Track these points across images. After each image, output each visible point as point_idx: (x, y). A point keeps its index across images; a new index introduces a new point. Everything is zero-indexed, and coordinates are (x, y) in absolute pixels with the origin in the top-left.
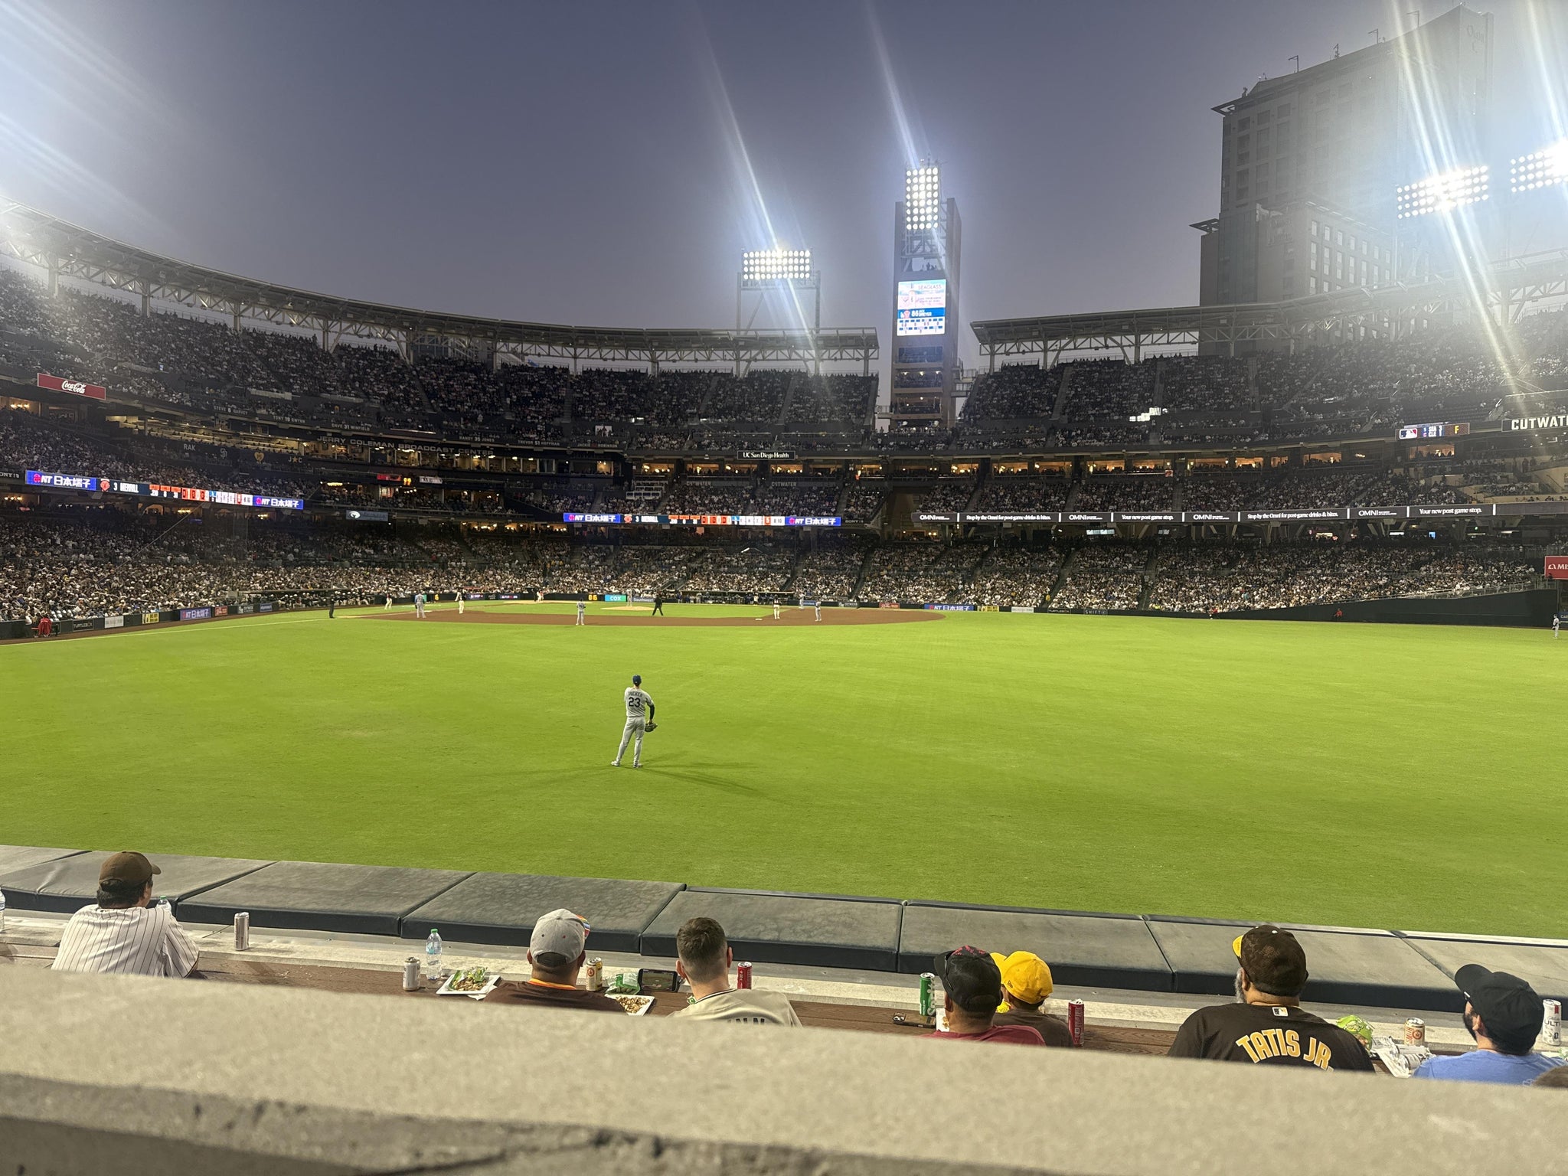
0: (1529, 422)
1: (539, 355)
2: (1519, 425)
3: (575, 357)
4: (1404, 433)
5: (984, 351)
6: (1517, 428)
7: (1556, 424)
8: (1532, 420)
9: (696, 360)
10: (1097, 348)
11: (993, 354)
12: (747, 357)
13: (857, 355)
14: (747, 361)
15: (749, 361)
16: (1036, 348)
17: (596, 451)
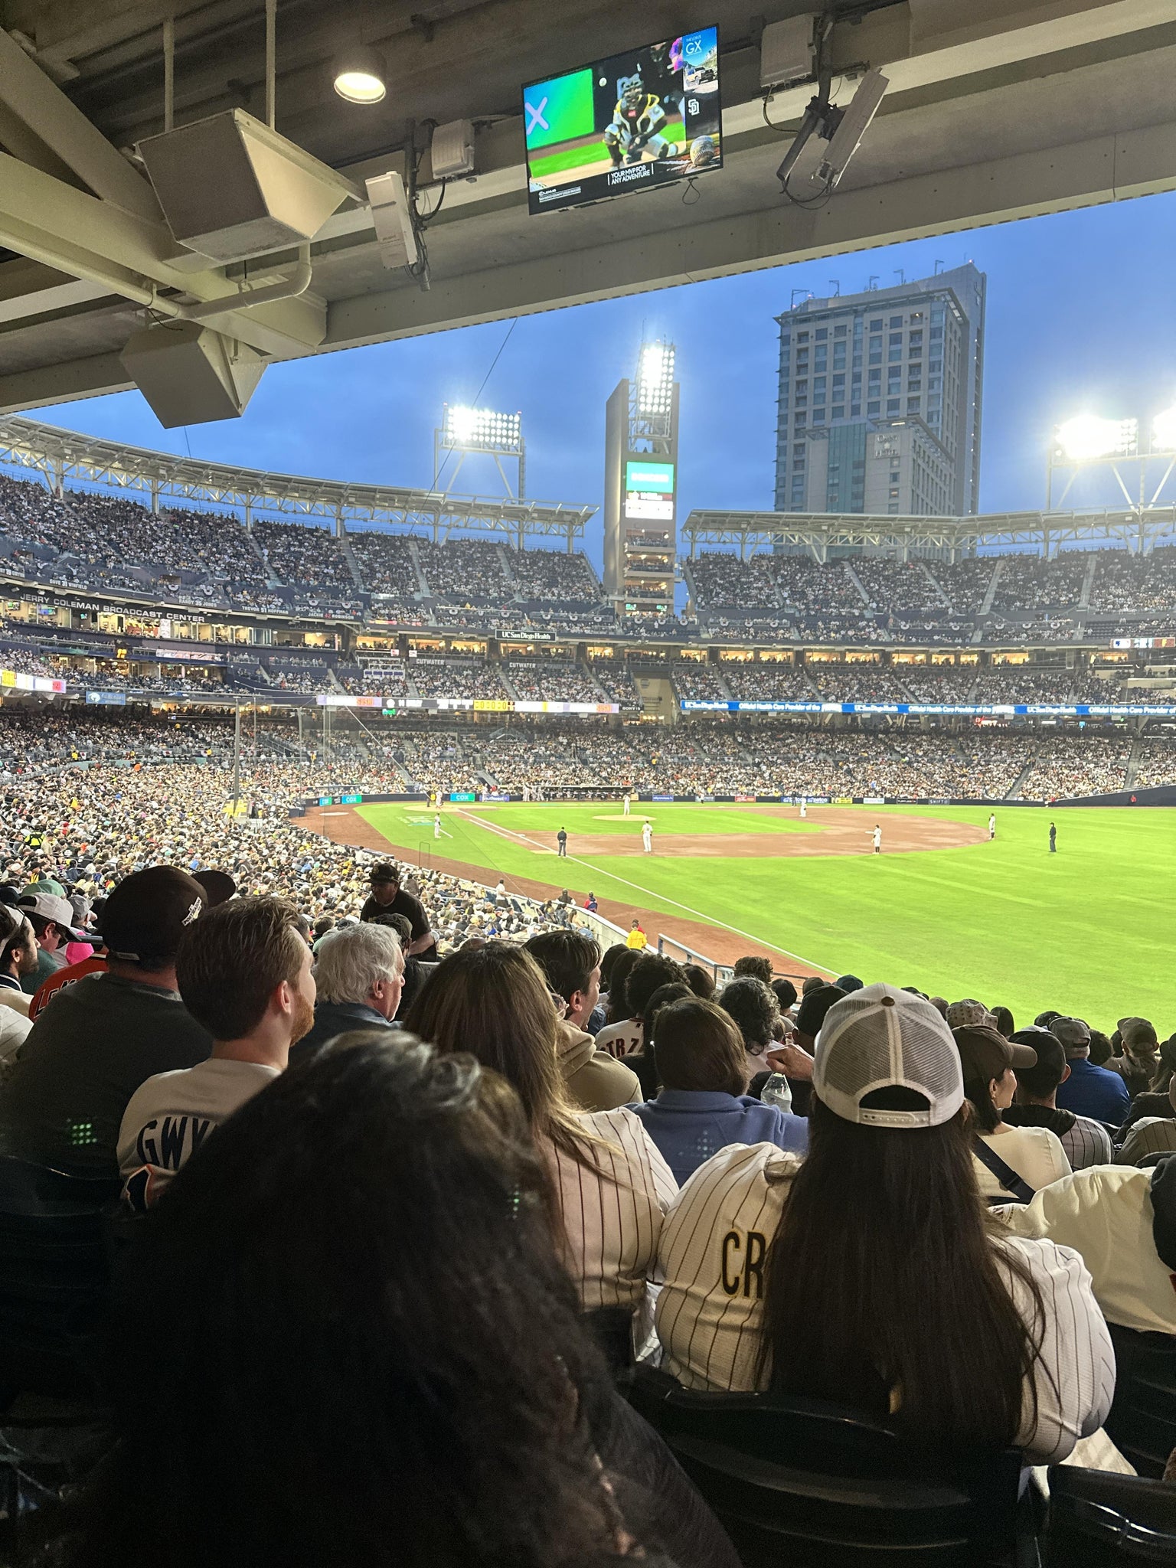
5: (688, 539)
9: (391, 522)
11: (694, 541)
12: (446, 523)
14: (447, 527)
15: (450, 528)
16: (735, 539)
17: (328, 623)
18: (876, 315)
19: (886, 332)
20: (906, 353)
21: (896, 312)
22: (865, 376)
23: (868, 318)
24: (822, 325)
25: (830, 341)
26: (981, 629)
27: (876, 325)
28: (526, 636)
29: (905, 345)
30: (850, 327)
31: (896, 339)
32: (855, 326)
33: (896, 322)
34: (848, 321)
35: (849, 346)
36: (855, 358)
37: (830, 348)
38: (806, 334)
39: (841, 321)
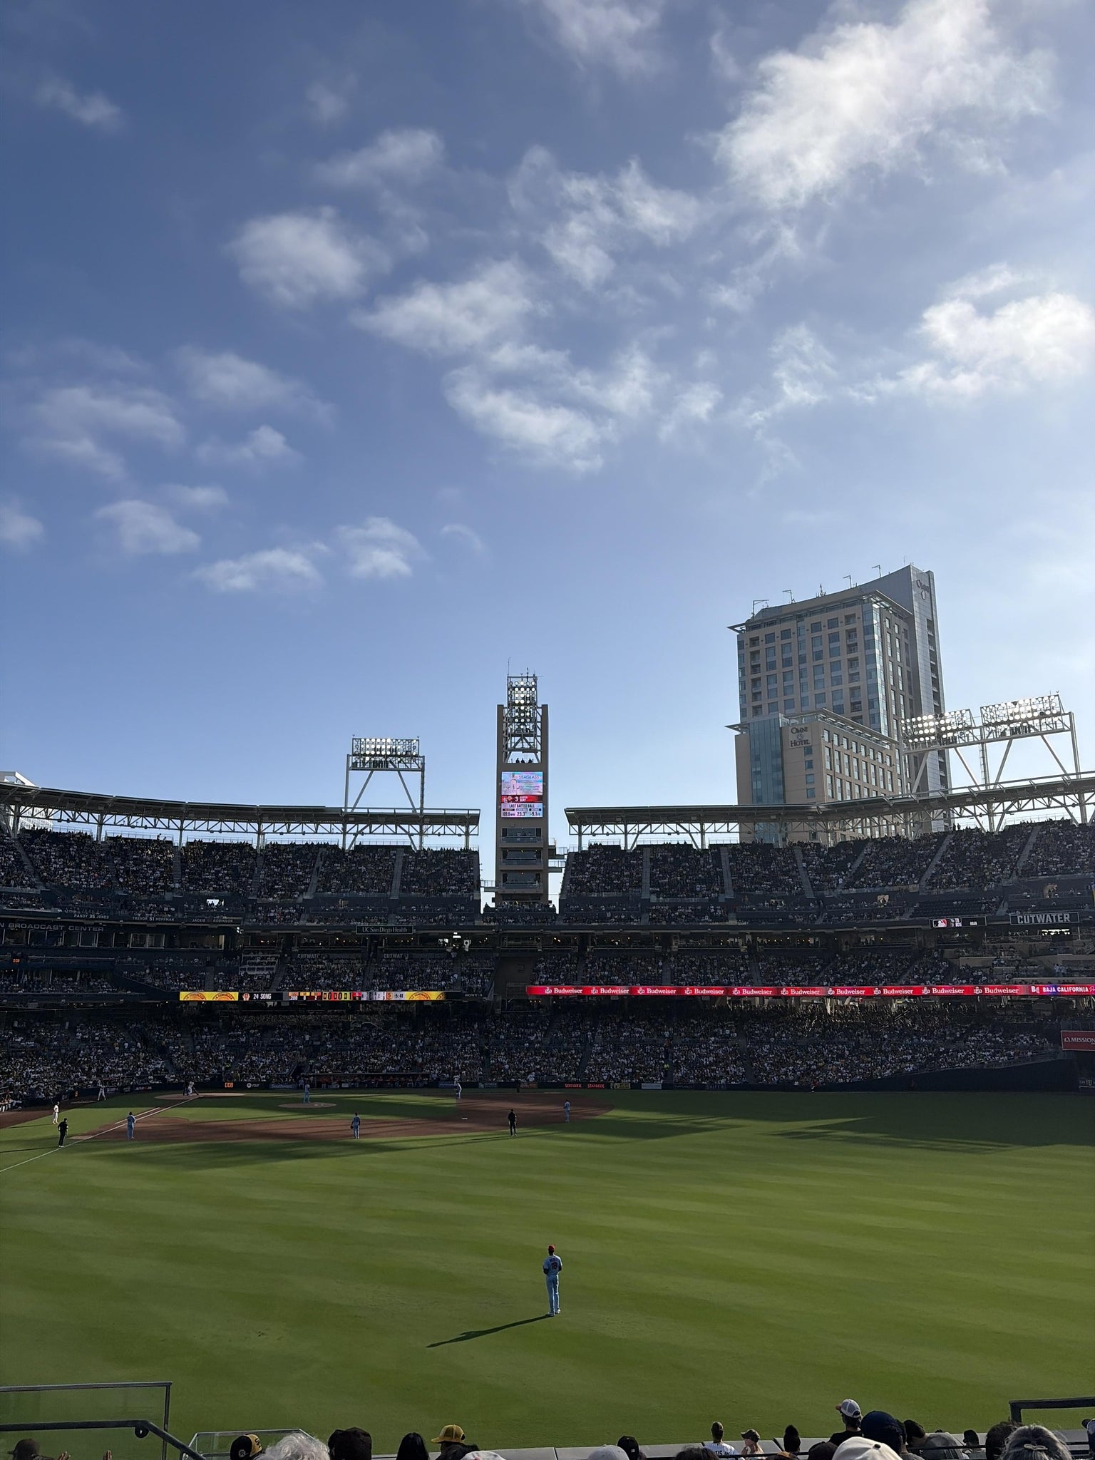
0: (1031, 918)
1: (146, 827)
2: (1023, 920)
3: (181, 829)
4: (937, 923)
5: (573, 832)
6: (1022, 922)
7: (1051, 921)
8: (1033, 917)
9: (304, 833)
10: (669, 834)
11: (580, 834)
12: (354, 830)
13: (459, 831)
14: (354, 834)
15: (356, 835)
16: (618, 831)
18: (815, 619)
19: (825, 632)
20: (844, 648)
21: (832, 615)
22: (810, 671)
23: (808, 621)
24: (769, 630)
25: (778, 642)
27: (816, 627)
29: (843, 643)
30: (794, 630)
31: (834, 638)
32: (798, 629)
33: (833, 623)
34: (791, 625)
35: (795, 647)
36: (800, 657)
37: (778, 650)
38: (757, 639)
39: (785, 626)
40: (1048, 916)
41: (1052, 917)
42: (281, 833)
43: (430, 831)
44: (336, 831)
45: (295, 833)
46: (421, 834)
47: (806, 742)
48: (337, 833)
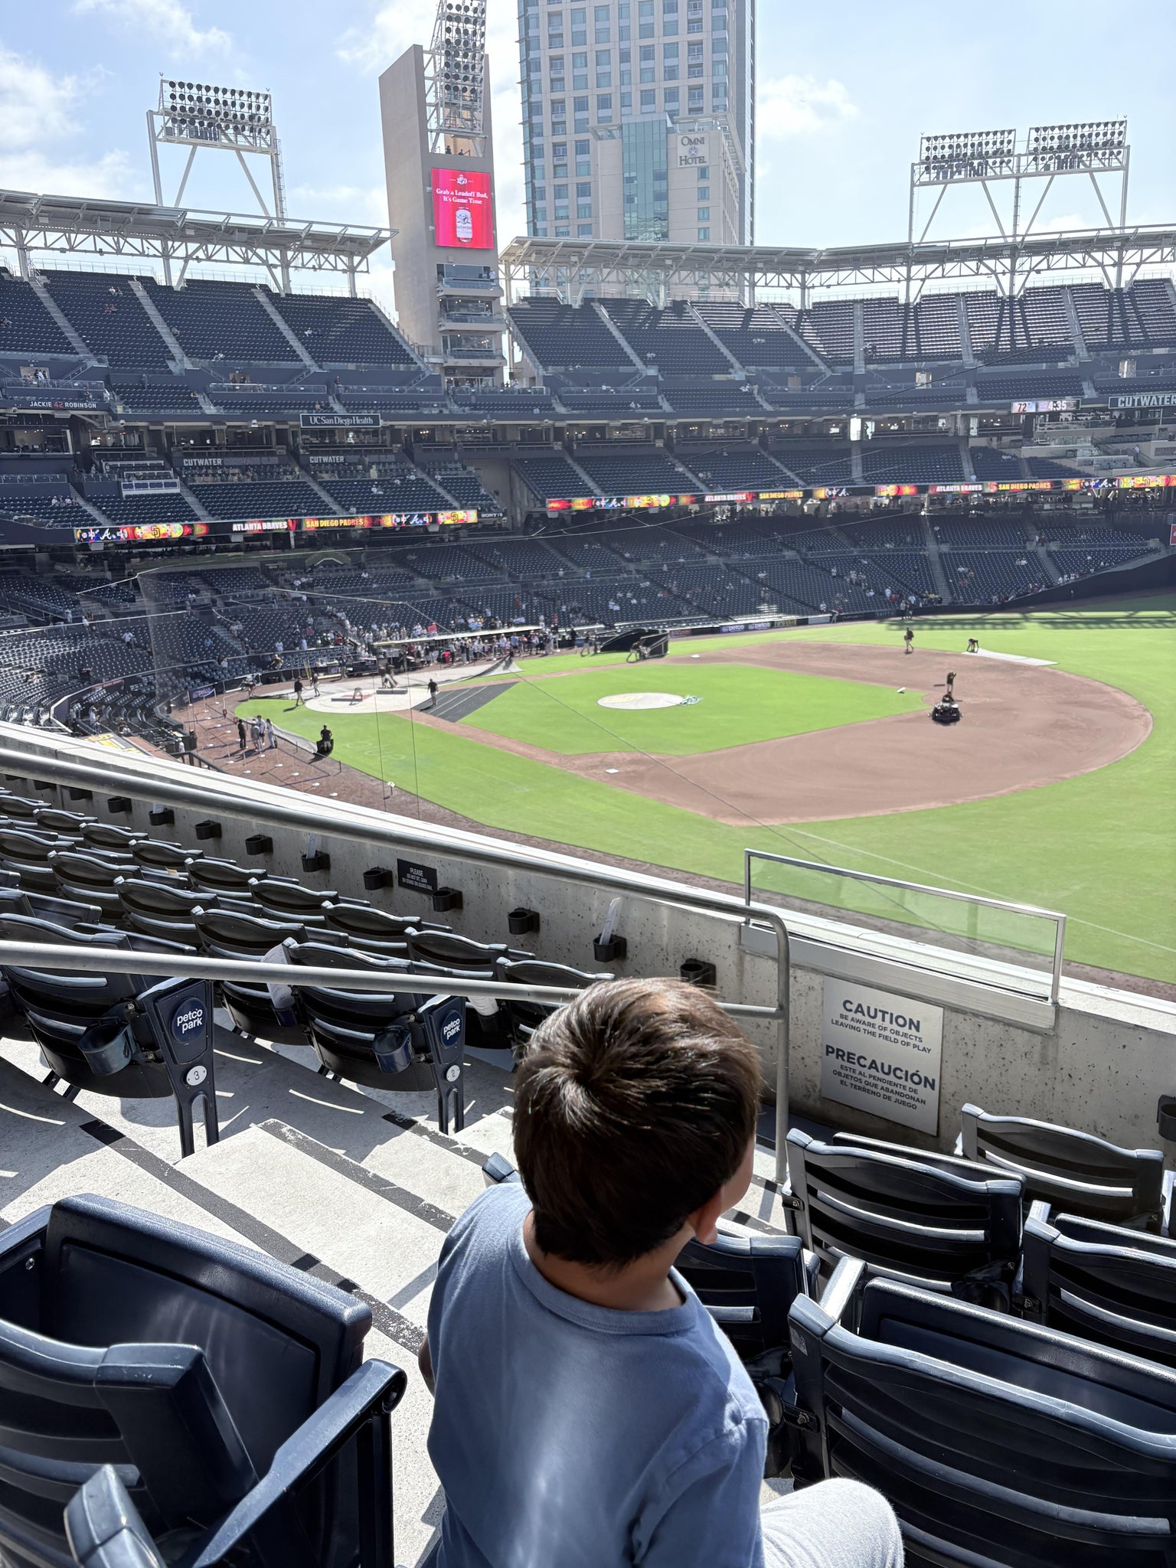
0: (1134, 400)
2: (1125, 402)
6: (1123, 405)
11: (509, 279)
12: (182, 253)
13: (340, 265)
14: (183, 259)
15: (186, 260)
17: (59, 414)
20: (683, 25)
22: (635, 55)
26: (863, 391)
28: (341, 421)
36: (621, 30)
40: (1154, 398)
41: (1158, 399)
42: (63, 250)
43: (298, 262)
44: (152, 251)
45: (85, 251)
46: (285, 265)
47: (702, 159)
48: (155, 256)
